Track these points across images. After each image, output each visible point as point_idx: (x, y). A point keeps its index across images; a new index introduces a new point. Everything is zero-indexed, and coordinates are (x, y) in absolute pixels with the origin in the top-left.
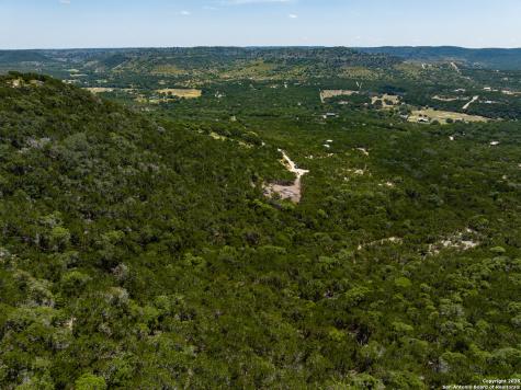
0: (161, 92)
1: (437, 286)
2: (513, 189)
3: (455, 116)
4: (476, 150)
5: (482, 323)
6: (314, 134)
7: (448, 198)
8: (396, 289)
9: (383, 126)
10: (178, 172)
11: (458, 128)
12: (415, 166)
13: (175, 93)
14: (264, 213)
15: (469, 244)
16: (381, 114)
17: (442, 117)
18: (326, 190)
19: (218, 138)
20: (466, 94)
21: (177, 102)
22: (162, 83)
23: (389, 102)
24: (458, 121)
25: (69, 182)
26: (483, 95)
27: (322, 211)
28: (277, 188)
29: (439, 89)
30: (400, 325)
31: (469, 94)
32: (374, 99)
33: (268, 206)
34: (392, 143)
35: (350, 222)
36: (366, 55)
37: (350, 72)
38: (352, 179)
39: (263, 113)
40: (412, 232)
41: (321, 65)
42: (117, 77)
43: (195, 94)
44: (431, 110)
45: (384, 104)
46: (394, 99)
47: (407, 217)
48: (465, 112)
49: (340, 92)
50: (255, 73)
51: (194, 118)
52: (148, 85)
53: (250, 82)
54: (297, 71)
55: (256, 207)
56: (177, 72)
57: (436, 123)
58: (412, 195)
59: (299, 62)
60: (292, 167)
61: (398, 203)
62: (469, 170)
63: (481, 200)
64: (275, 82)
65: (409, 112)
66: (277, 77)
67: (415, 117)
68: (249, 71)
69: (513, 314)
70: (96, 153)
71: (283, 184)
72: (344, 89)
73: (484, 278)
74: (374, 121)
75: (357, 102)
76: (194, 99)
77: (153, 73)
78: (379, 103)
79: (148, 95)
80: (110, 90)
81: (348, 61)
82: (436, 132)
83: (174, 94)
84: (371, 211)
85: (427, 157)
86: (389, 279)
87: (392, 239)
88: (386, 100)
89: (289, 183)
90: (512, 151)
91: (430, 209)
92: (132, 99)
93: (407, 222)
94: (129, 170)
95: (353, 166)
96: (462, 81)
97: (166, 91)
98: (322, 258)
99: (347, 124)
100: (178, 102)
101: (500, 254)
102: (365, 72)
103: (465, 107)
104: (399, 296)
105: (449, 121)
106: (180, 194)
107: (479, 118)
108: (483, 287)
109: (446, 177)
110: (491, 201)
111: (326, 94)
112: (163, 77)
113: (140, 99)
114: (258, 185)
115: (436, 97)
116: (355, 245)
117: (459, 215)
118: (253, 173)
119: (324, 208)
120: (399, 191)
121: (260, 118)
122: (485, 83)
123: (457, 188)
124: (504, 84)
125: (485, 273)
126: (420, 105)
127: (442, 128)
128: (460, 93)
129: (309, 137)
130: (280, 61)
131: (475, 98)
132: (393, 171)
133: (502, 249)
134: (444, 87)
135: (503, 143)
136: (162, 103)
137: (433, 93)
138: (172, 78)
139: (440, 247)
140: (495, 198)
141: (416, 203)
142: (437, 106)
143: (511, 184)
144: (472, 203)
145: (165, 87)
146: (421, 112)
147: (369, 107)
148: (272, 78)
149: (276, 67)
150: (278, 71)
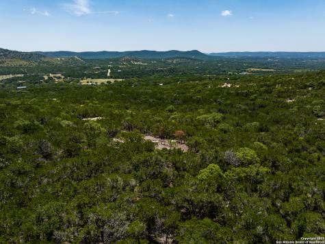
23: (58, 78)
31: (103, 69)
48: (111, 77)
49: (11, 76)
65: (78, 81)
72: (14, 74)
78: (51, 78)
88: (55, 77)
103: (108, 75)
128: (98, 69)
131: (109, 71)
137: (81, 70)
146: (86, 81)
147: (46, 81)
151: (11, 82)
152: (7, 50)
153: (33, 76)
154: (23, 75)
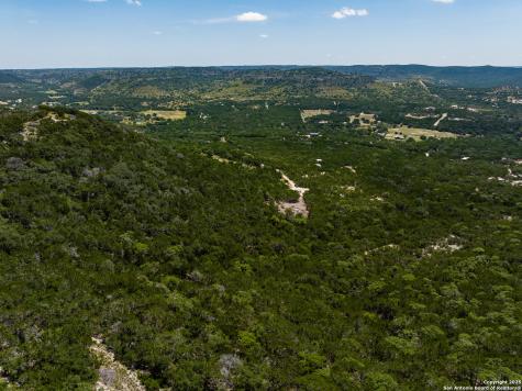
0: (146, 114)
1: (435, 279)
2: (485, 200)
3: (429, 133)
4: (451, 165)
5: (474, 300)
6: (303, 153)
7: (432, 209)
8: (405, 283)
9: (364, 145)
10: (203, 193)
11: (432, 144)
12: (399, 182)
13: (160, 114)
14: (283, 227)
15: (455, 247)
16: (360, 132)
17: (416, 134)
18: (329, 206)
19: (221, 160)
20: (436, 112)
21: (163, 124)
22: (145, 104)
23: (366, 121)
24: (431, 138)
25: (125, 205)
26: (451, 112)
27: (329, 224)
28: (287, 205)
29: (411, 107)
30: (415, 305)
31: (439, 112)
32: (352, 118)
33: (285, 222)
34: (376, 161)
35: (354, 233)
36: (340, 75)
37: (327, 92)
38: (347, 196)
39: (250, 133)
40: (407, 239)
41: (298, 85)
42: (97, 98)
43: (181, 115)
44: (405, 127)
45: (362, 123)
46: (371, 118)
47: (400, 227)
48: (437, 129)
49: (319, 112)
50: (236, 93)
51: (186, 140)
52: (132, 107)
53: (232, 102)
54: (276, 91)
55: (274, 223)
56: (159, 94)
57: (411, 139)
58: (400, 208)
59: (278, 83)
60: (292, 186)
61: (390, 215)
62: (447, 184)
63: (460, 210)
64: (256, 103)
65: (385, 130)
66: (258, 98)
67: (392, 134)
68: (230, 91)
69: (496, 294)
70: (139, 180)
71: (290, 202)
72: (323, 109)
73: (470, 271)
74: (355, 139)
75: (336, 122)
76: (180, 120)
77: (135, 95)
78: (356, 122)
79: (133, 117)
80: (94, 112)
81: (325, 81)
82: (413, 149)
83: (159, 116)
84: (369, 222)
85: (408, 174)
86: (397, 276)
87: (391, 246)
88: (363, 119)
89: (295, 201)
90: (481, 166)
91: (418, 219)
92: (118, 121)
93: (401, 231)
94: (168, 194)
95: (344, 183)
96: (430, 99)
97: (151, 112)
98: (340, 262)
99: (331, 143)
100: (165, 124)
101: (481, 253)
102: (341, 92)
103: (436, 124)
104: (409, 287)
105: (423, 137)
106: (211, 214)
107: (449, 135)
108: (472, 278)
109: (427, 191)
110: (468, 211)
111: (306, 114)
112: (145, 99)
113: (126, 121)
114: (272, 203)
115: (409, 115)
116: (362, 251)
117: (444, 224)
118: (264, 192)
119: (330, 221)
120: (390, 205)
121: (249, 139)
122: (452, 100)
123: (439, 200)
124: (469, 102)
125: (471, 267)
126: (395, 123)
127: (418, 145)
128: (430, 111)
129: (300, 157)
130: (259, 82)
131: (445, 115)
132: (380, 187)
133: (482, 250)
134: (415, 105)
135: (472, 159)
136: (149, 125)
137: (405, 111)
138: (154, 99)
139: (431, 251)
140: (471, 208)
141: (406, 215)
142: (411, 123)
143: (484, 196)
144: (452, 213)
145: (148, 108)
146: (396, 130)
147: (349, 126)
148: (252, 99)
149: (255, 87)
150: (257, 91)
153: (340, 116)
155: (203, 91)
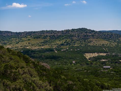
41: (74, 38)
54: (59, 42)
66: (47, 47)
68: (25, 43)
72: (98, 52)
148: (43, 48)
149: (43, 41)
150: (45, 43)
151: (96, 61)
152: (94, 31)
153: (113, 56)
154: (105, 54)
155: (5, 44)
